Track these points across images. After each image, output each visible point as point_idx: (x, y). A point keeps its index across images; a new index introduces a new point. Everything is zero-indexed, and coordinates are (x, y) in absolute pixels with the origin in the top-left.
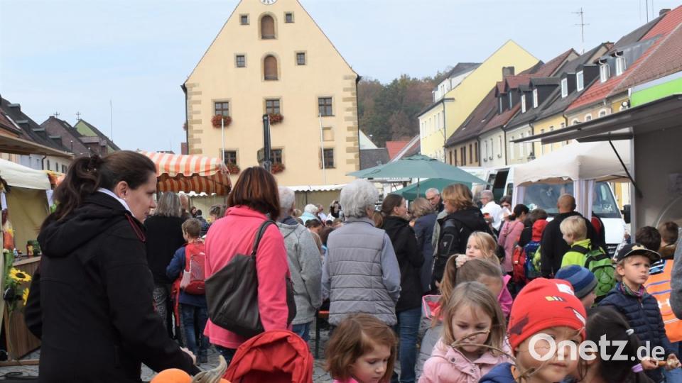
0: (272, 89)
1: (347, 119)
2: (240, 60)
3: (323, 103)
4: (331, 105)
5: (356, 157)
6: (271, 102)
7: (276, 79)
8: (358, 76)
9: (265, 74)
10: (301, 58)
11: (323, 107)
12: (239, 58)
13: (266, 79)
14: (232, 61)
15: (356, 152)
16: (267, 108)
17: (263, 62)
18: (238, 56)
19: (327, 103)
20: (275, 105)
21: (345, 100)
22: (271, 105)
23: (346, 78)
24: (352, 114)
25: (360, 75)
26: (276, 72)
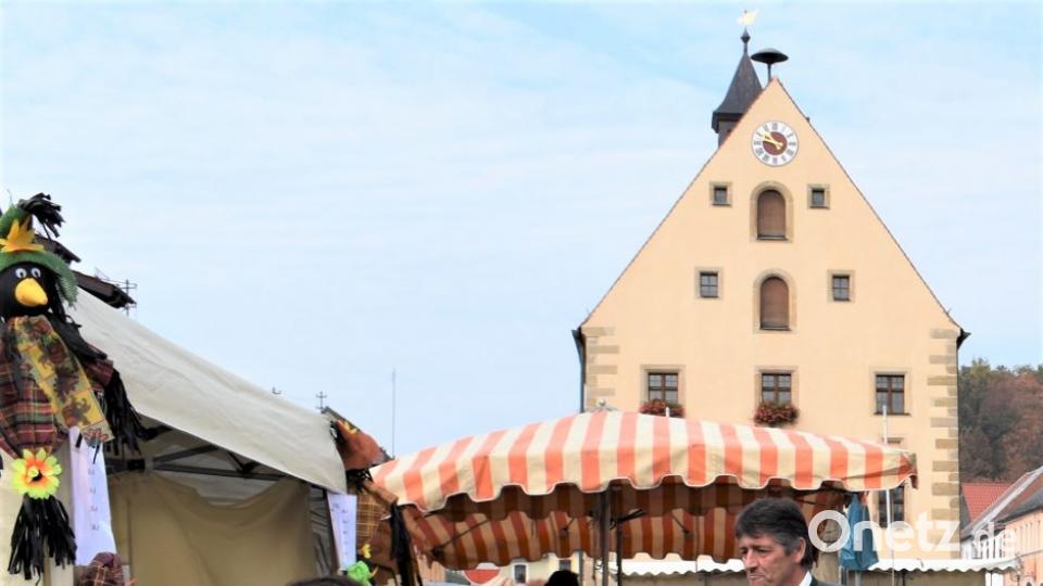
0: (776, 351)
1: (937, 423)
2: (708, 282)
3: (885, 386)
4: (902, 391)
5: (952, 504)
6: (772, 378)
7: (785, 328)
8: (962, 331)
9: (762, 317)
10: (841, 284)
11: (885, 395)
12: (705, 278)
13: (764, 326)
14: (691, 283)
15: (954, 494)
16: (764, 389)
17: (758, 290)
18: (703, 274)
19: (894, 386)
20: (781, 385)
21: (933, 381)
22: (772, 385)
23: (937, 335)
24: (948, 413)
25: (966, 331)
26: (786, 315)
